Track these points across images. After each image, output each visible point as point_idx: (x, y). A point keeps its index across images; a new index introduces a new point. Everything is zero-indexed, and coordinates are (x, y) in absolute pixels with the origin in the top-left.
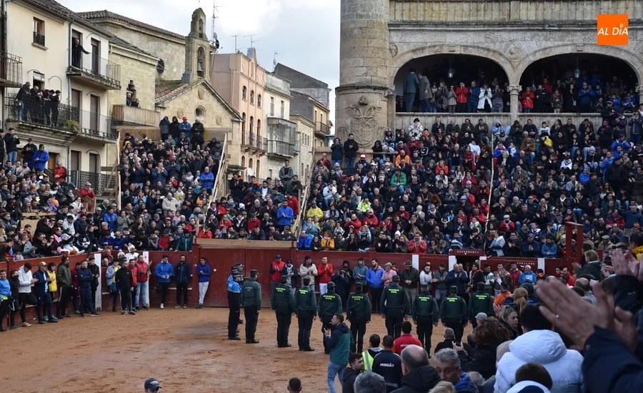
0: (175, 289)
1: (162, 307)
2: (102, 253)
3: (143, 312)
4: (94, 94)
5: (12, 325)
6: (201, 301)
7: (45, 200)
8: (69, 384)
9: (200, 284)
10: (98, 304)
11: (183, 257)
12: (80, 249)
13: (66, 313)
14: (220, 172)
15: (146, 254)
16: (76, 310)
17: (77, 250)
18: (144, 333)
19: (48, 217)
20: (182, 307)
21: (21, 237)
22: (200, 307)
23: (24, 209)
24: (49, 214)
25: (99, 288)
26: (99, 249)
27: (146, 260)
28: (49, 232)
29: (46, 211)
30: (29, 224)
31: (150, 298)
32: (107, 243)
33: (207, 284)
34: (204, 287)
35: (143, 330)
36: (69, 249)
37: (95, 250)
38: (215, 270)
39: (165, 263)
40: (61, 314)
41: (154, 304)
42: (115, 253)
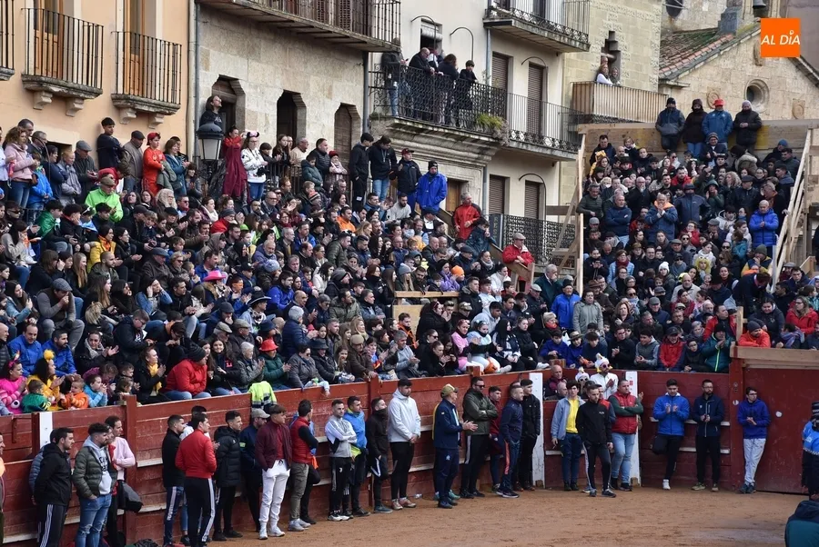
0: (694, 450)
1: (666, 485)
2: (544, 372)
4: (536, 61)
5: (377, 504)
6: (750, 478)
7: (436, 268)
9: (747, 442)
10: (538, 473)
11: (709, 384)
12: (503, 362)
13: (478, 488)
14: (793, 212)
15: (632, 376)
16: (494, 484)
17: (496, 364)
18: (628, 532)
19: (443, 300)
20: (709, 488)
21: (392, 334)
22: (747, 490)
23: (399, 285)
24: (446, 294)
25: (540, 440)
26: (540, 364)
27: (634, 391)
28: (446, 330)
29: (441, 289)
30: (408, 312)
31: (641, 466)
32: (554, 352)
33: (763, 441)
34: (755, 449)
35: (626, 527)
36: (481, 362)
37: (532, 367)
38: (779, 414)
39: (672, 397)
40: (468, 491)
41: (650, 479)
42: (569, 376)
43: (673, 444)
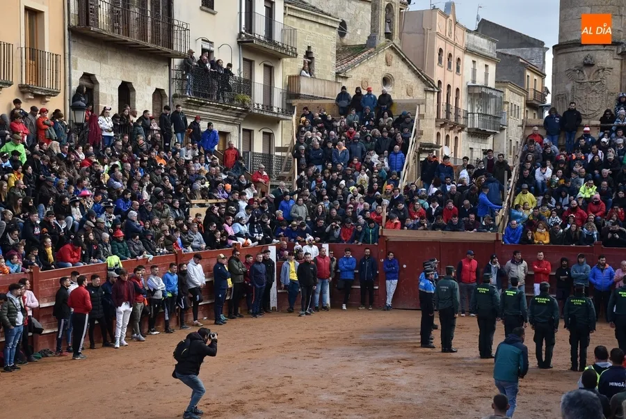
0: (359, 287)
1: (344, 307)
2: (277, 245)
3: (323, 314)
5: (181, 324)
6: (389, 302)
7: (215, 185)
8: (243, 391)
9: (388, 282)
10: (273, 303)
11: (368, 250)
12: (254, 240)
13: (239, 312)
14: (411, 151)
15: (326, 246)
16: (249, 310)
17: (249, 241)
18: (325, 337)
19: (218, 204)
20: (367, 308)
21: (189, 225)
22: (387, 308)
23: (193, 196)
24: (220, 201)
25: (275, 284)
26: (274, 240)
28: (221, 221)
29: (216, 198)
30: (197, 211)
31: (330, 297)
32: (282, 233)
33: (396, 281)
34: (392, 285)
35: (324, 333)
36: (241, 241)
37: (269, 242)
38: (405, 266)
39: (348, 258)
40: (232, 314)
41: (336, 305)
42: (291, 247)
43: (348, 283)
